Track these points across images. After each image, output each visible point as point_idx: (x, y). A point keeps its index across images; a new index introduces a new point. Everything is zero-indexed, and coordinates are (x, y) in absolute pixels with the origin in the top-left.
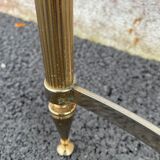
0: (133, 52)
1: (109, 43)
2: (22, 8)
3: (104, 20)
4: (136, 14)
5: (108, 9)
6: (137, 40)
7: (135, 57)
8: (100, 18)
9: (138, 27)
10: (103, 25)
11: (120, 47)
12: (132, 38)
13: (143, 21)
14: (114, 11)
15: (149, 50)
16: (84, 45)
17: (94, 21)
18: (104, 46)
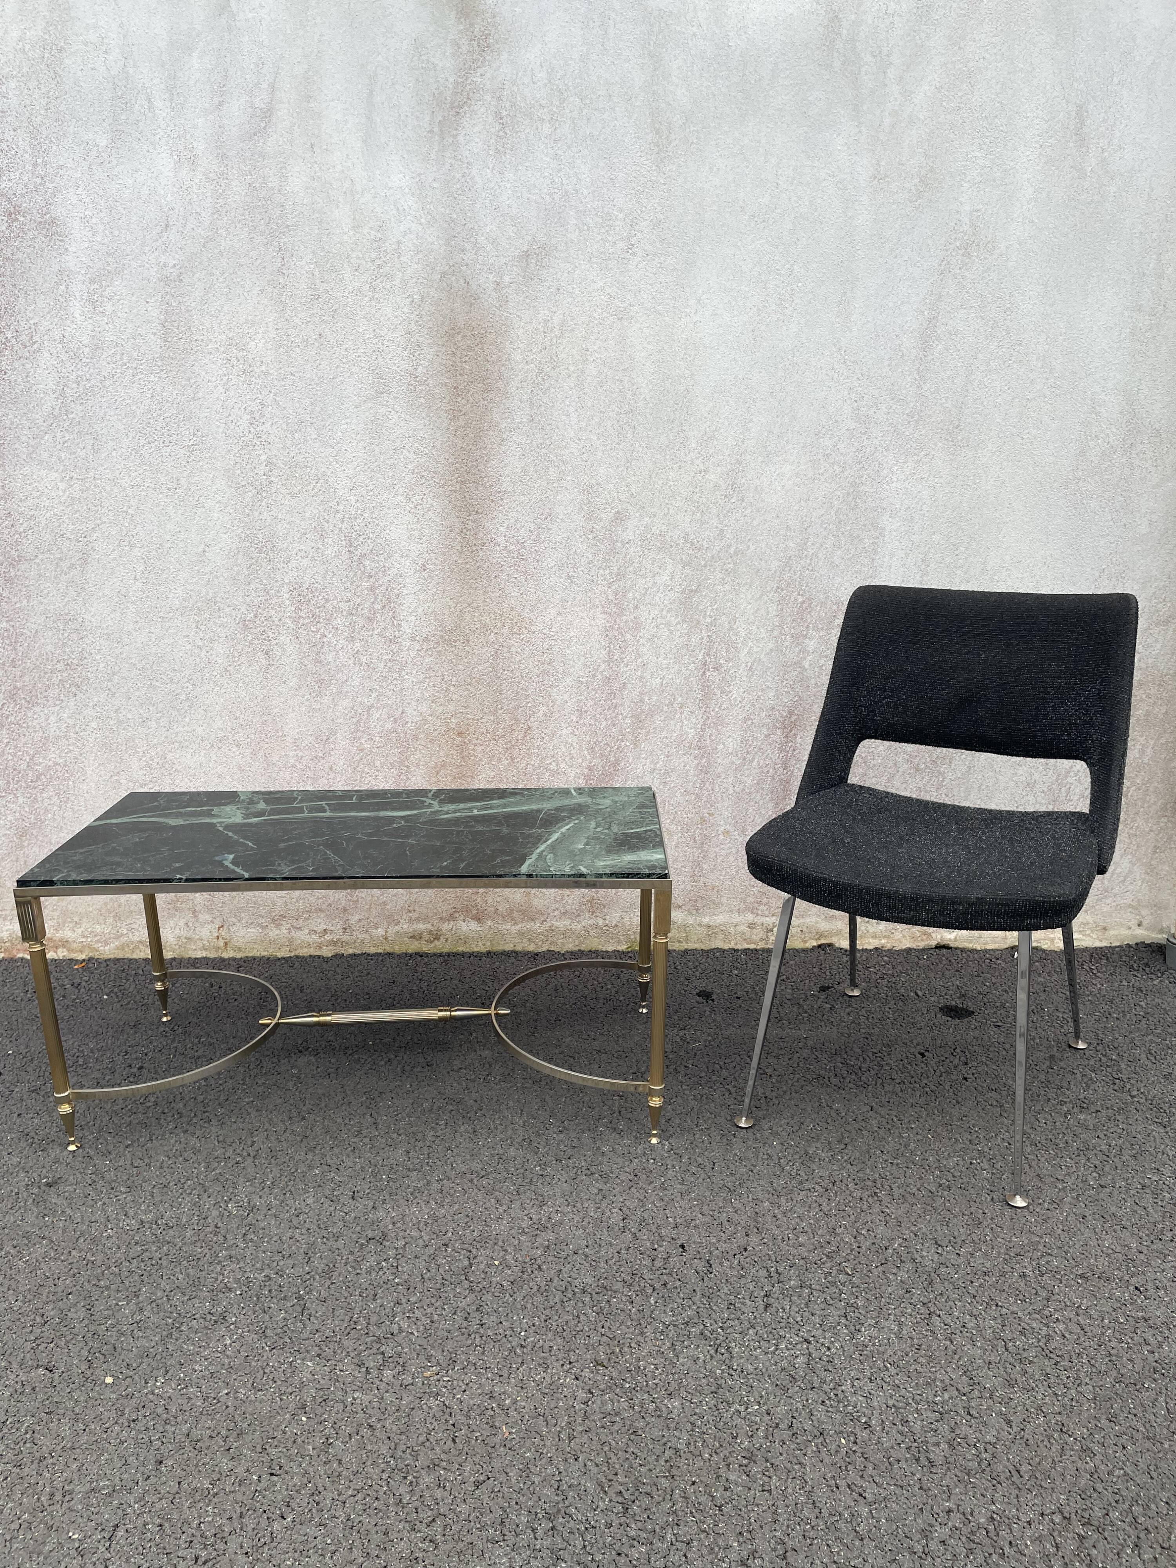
0: (225, 955)
1: (200, 954)
2: (74, 946)
3: (189, 934)
4: (218, 923)
5: (190, 924)
6: (226, 944)
7: (229, 959)
8: (184, 933)
9: (223, 932)
10: (189, 939)
11: (212, 955)
12: (221, 943)
13: (225, 927)
14: (197, 925)
15: (240, 949)
16: (174, 963)
17: (179, 937)
18: (196, 959)
